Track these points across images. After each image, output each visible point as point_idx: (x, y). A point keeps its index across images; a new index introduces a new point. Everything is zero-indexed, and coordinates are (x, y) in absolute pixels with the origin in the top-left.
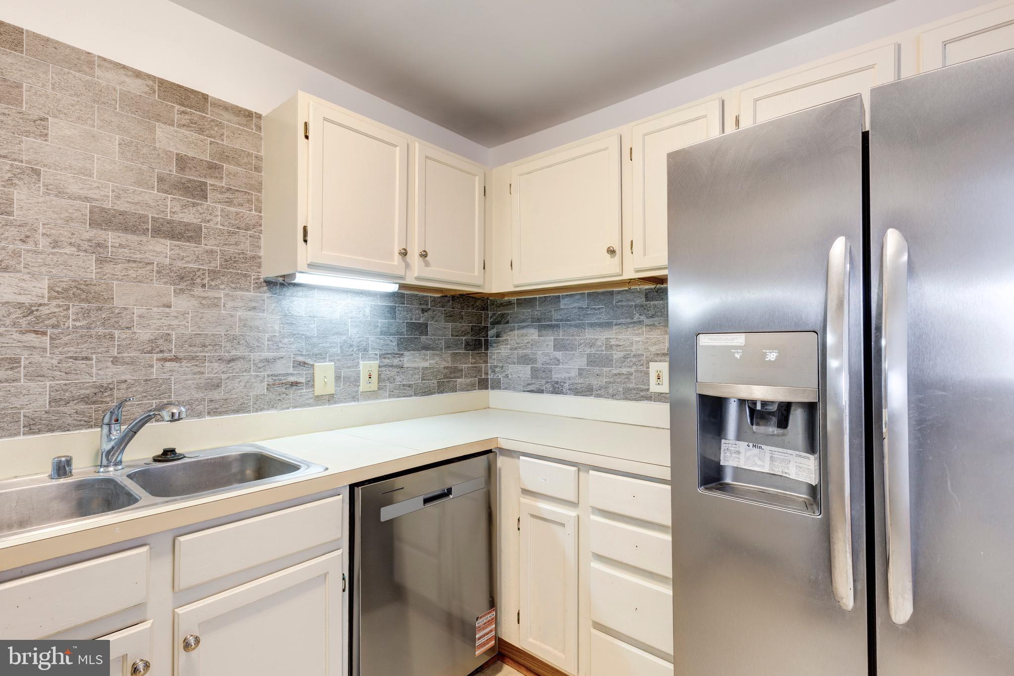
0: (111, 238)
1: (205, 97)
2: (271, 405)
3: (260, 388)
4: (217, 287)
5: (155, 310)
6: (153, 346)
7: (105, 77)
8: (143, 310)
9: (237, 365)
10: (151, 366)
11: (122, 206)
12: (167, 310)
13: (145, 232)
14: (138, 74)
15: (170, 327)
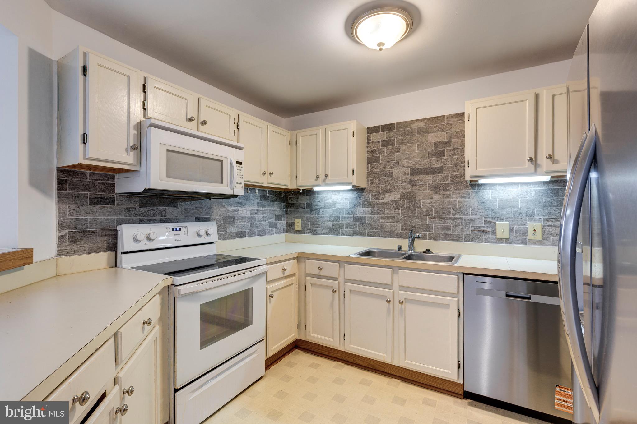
0: (415, 177)
1: (444, 116)
2: (473, 240)
3: (468, 232)
4: (449, 190)
5: (428, 200)
6: (427, 213)
7: (413, 126)
8: (424, 201)
9: (457, 221)
10: (427, 220)
11: (418, 166)
12: (431, 200)
13: (424, 174)
14: (422, 120)
15: (432, 206)
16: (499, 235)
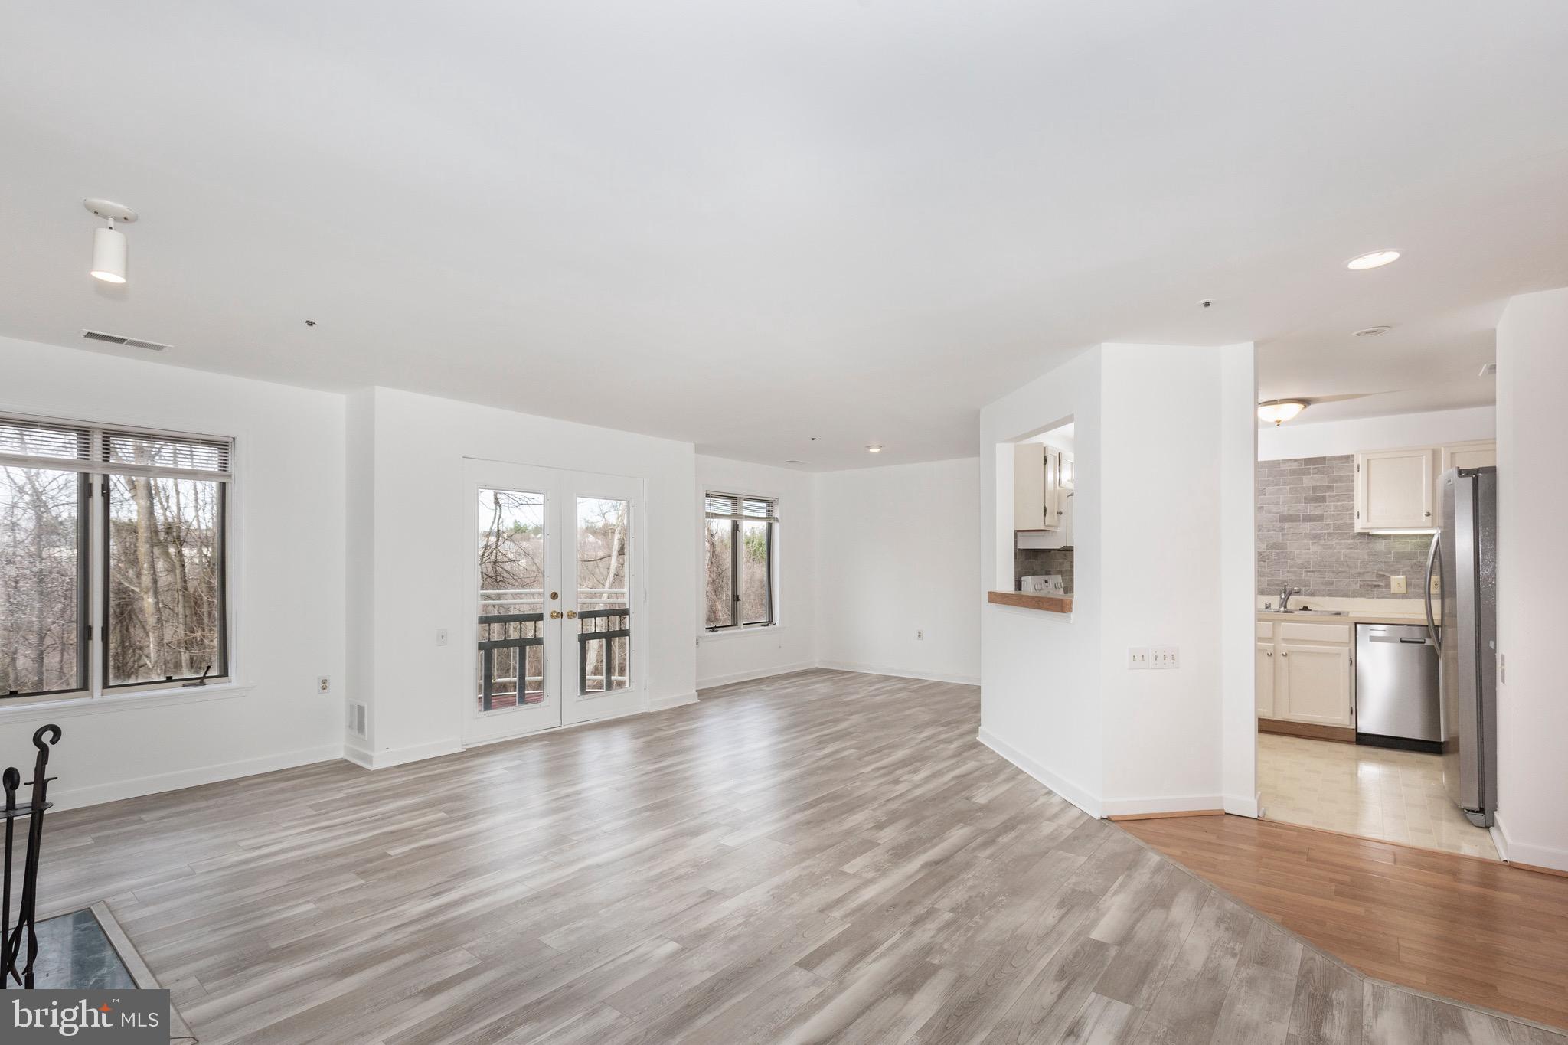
0: (1287, 525)
1: (1324, 458)
2: (1362, 595)
3: (1357, 587)
4: (1332, 540)
5: (1303, 551)
6: (1303, 566)
7: (1283, 467)
8: (1298, 551)
11: (1291, 513)
12: (1308, 551)
13: (1299, 521)
14: (1295, 460)
15: (1310, 558)
16: (1392, 591)
